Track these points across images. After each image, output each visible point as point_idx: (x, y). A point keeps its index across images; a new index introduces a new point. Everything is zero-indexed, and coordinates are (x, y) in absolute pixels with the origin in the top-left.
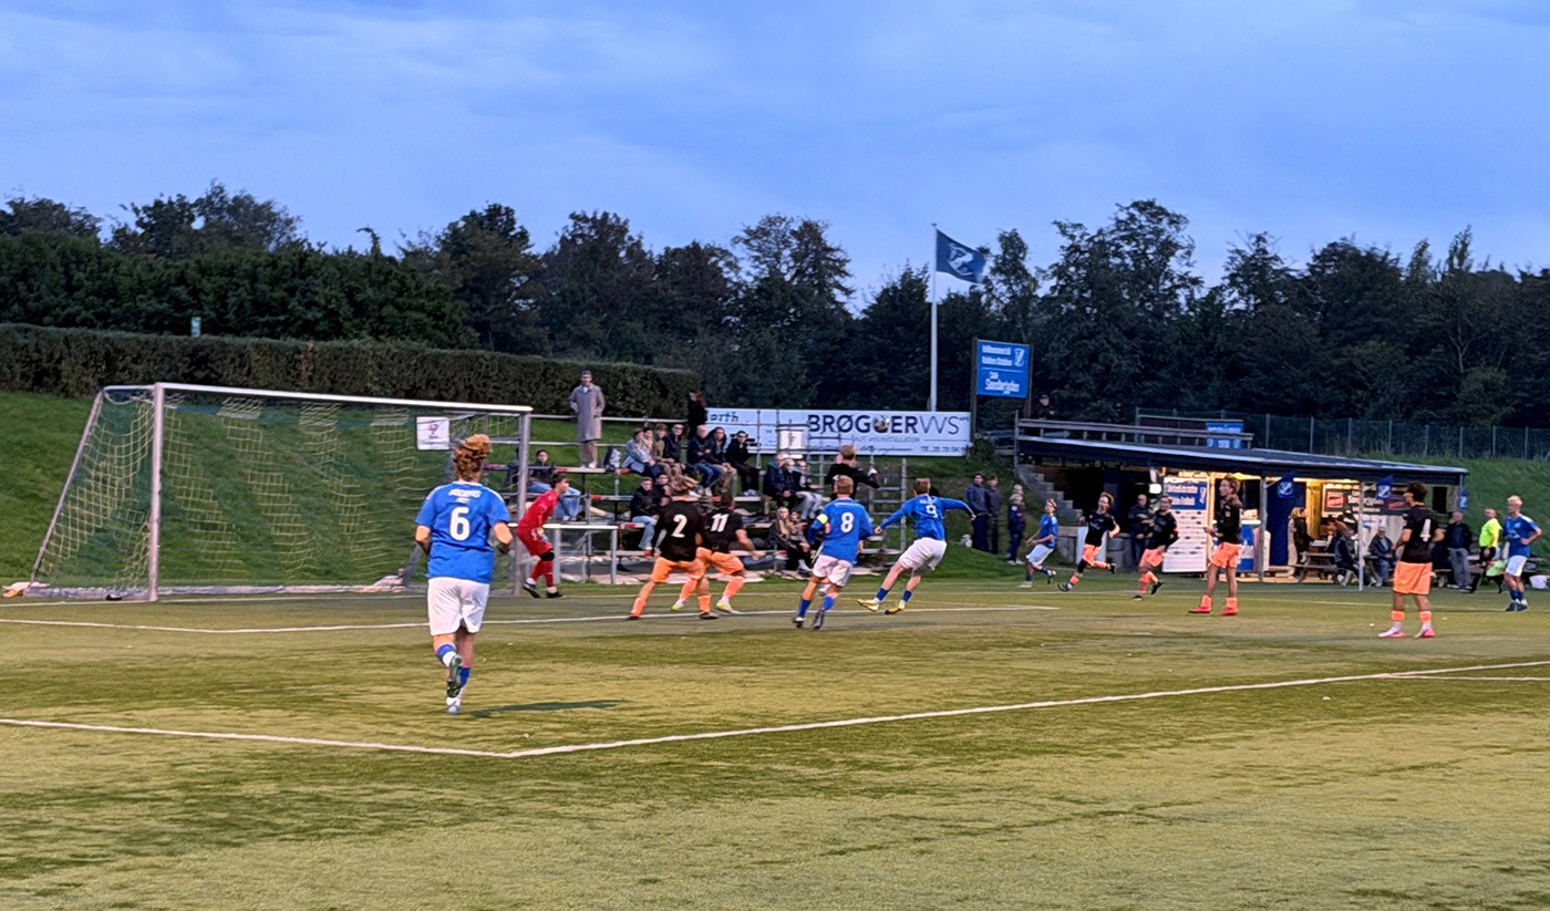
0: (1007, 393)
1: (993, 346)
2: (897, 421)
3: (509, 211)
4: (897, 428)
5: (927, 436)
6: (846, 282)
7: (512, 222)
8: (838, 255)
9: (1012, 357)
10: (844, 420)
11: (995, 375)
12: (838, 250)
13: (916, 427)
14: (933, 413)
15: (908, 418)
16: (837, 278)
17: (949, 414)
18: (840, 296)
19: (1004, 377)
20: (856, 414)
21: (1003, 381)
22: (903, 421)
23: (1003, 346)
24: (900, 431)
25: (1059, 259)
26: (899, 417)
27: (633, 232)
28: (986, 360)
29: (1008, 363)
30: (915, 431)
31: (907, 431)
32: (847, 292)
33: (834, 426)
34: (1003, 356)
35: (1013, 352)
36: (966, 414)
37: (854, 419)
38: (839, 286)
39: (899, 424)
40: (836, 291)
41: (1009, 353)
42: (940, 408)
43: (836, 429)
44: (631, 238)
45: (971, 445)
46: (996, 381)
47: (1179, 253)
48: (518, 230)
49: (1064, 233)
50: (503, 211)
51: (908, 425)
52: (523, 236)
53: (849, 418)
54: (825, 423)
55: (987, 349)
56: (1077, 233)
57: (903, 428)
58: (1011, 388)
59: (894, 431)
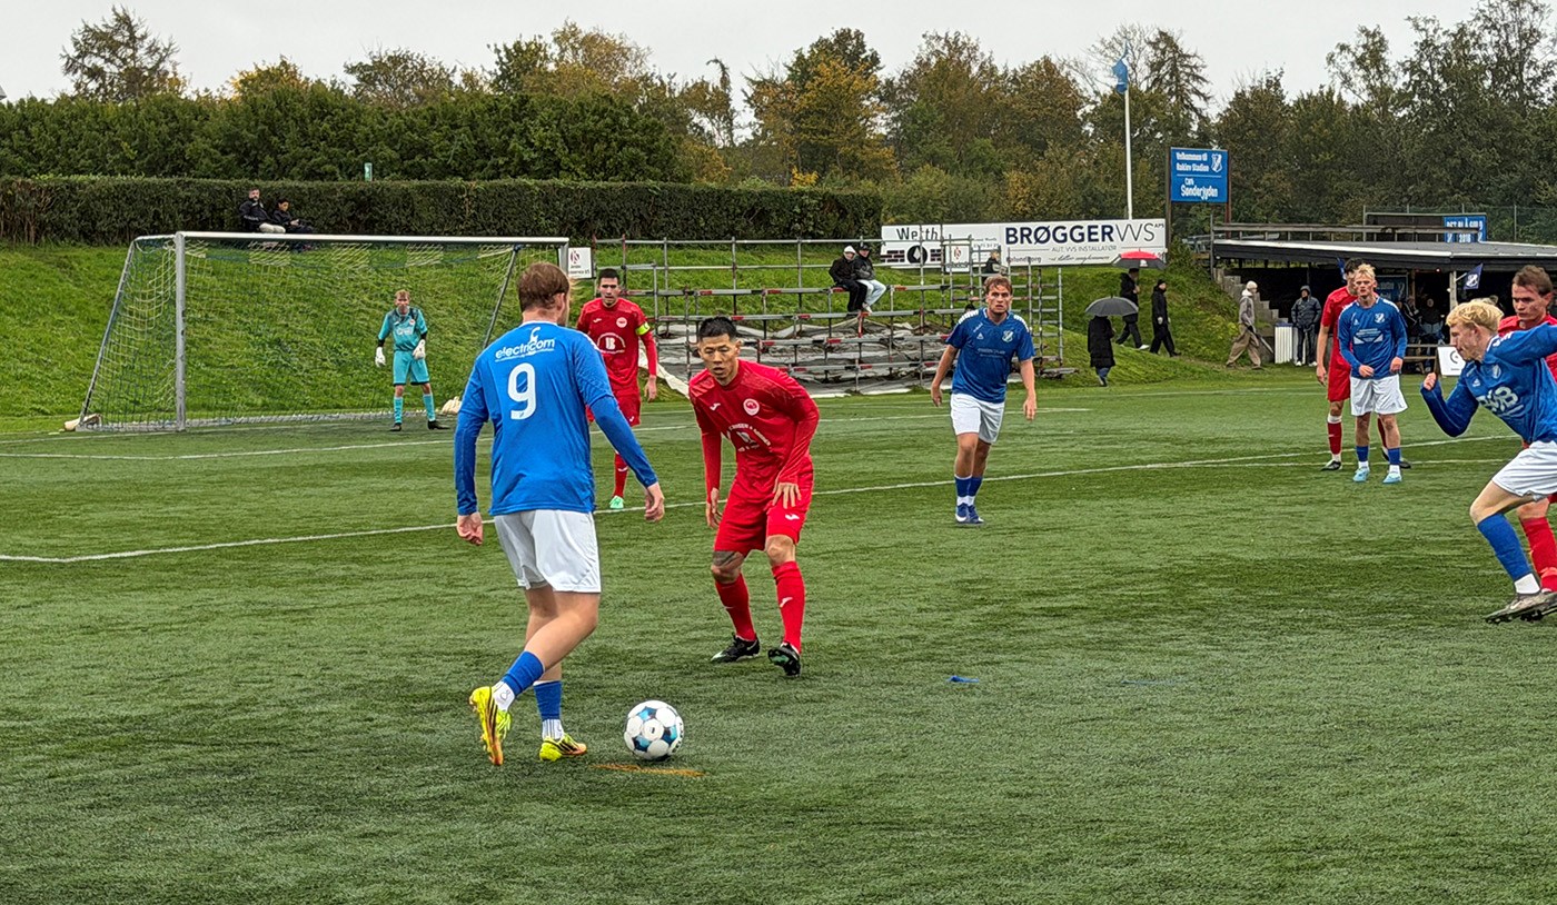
0: (1205, 198)
1: (1187, 152)
2: (1093, 230)
3: (858, 34)
4: (1093, 237)
5: (1124, 243)
6: (1204, 89)
7: (861, 45)
8: (1193, 61)
9: (1209, 163)
10: (1042, 231)
11: (1191, 182)
12: (1195, 55)
13: (1112, 235)
14: (1130, 221)
15: (1104, 227)
16: (1195, 84)
17: (1144, 222)
18: (1197, 102)
19: (1201, 181)
20: (1052, 225)
21: (1200, 187)
22: (1099, 230)
23: (1197, 153)
24: (1097, 240)
25: (1412, 54)
26: (1096, 227)
27: (984, 49)
28: (1180, 167)
29: (1206, 169)
30: (1111, 240)
31: (1103, 240)
32: (1206, 99)
33: (1032, 237)
34: (1198, 163)
35: (1209, 157)
36: (1163, 221)
37: (1051, 230)
38: (1197, 93)
39: (1096, 233)
40: (1194, 97)
41: (1205, 159)
42: (1134, 217)
43: (1033, 240)
44: (982, 55)
45: (1166, 250)
46: (1193, 187)
47: (1543, 42)
48: (869, 53)
49: (1417, 27)
50: (852, 33)
51: (1104, 233)
52: (875, 60)
53: (1046, 229)
54: (1022, 235)
55: (1180, 156)
56: (1430, 27)
57: (1099, 236)
58: (1211, 192)
59: (1090, 240)
